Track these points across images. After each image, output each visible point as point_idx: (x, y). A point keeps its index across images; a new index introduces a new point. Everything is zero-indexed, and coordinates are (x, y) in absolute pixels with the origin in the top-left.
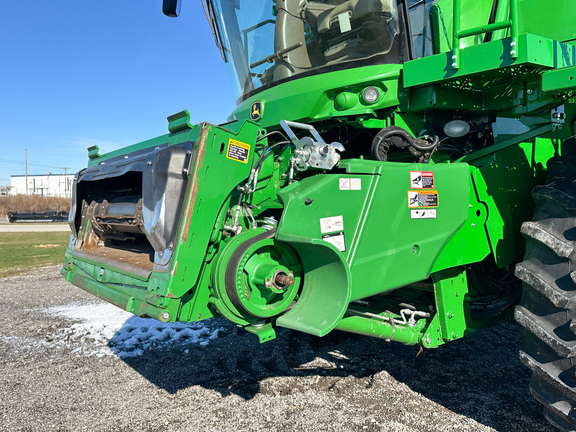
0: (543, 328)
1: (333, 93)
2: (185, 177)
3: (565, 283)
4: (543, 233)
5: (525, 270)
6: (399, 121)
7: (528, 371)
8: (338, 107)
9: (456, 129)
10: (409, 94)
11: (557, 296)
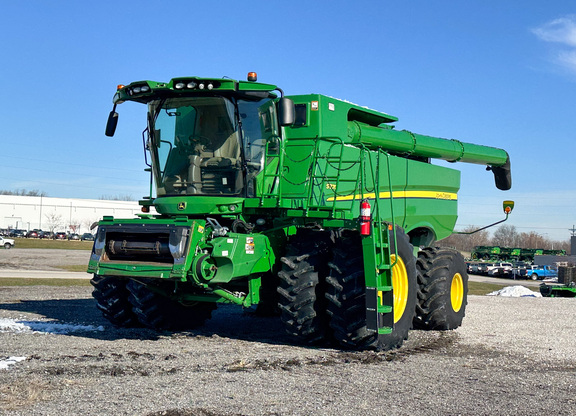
0: (285, 293)
1: (219, 206)
2: (188, 237)
3: (293, 277)
4: (287, 261)
5: (281, 274)
6: (241, 218)
7: (281, 309)
8: (220, 210)
9: (261, 222)
10: (245, 210)
11: (290, 281)
